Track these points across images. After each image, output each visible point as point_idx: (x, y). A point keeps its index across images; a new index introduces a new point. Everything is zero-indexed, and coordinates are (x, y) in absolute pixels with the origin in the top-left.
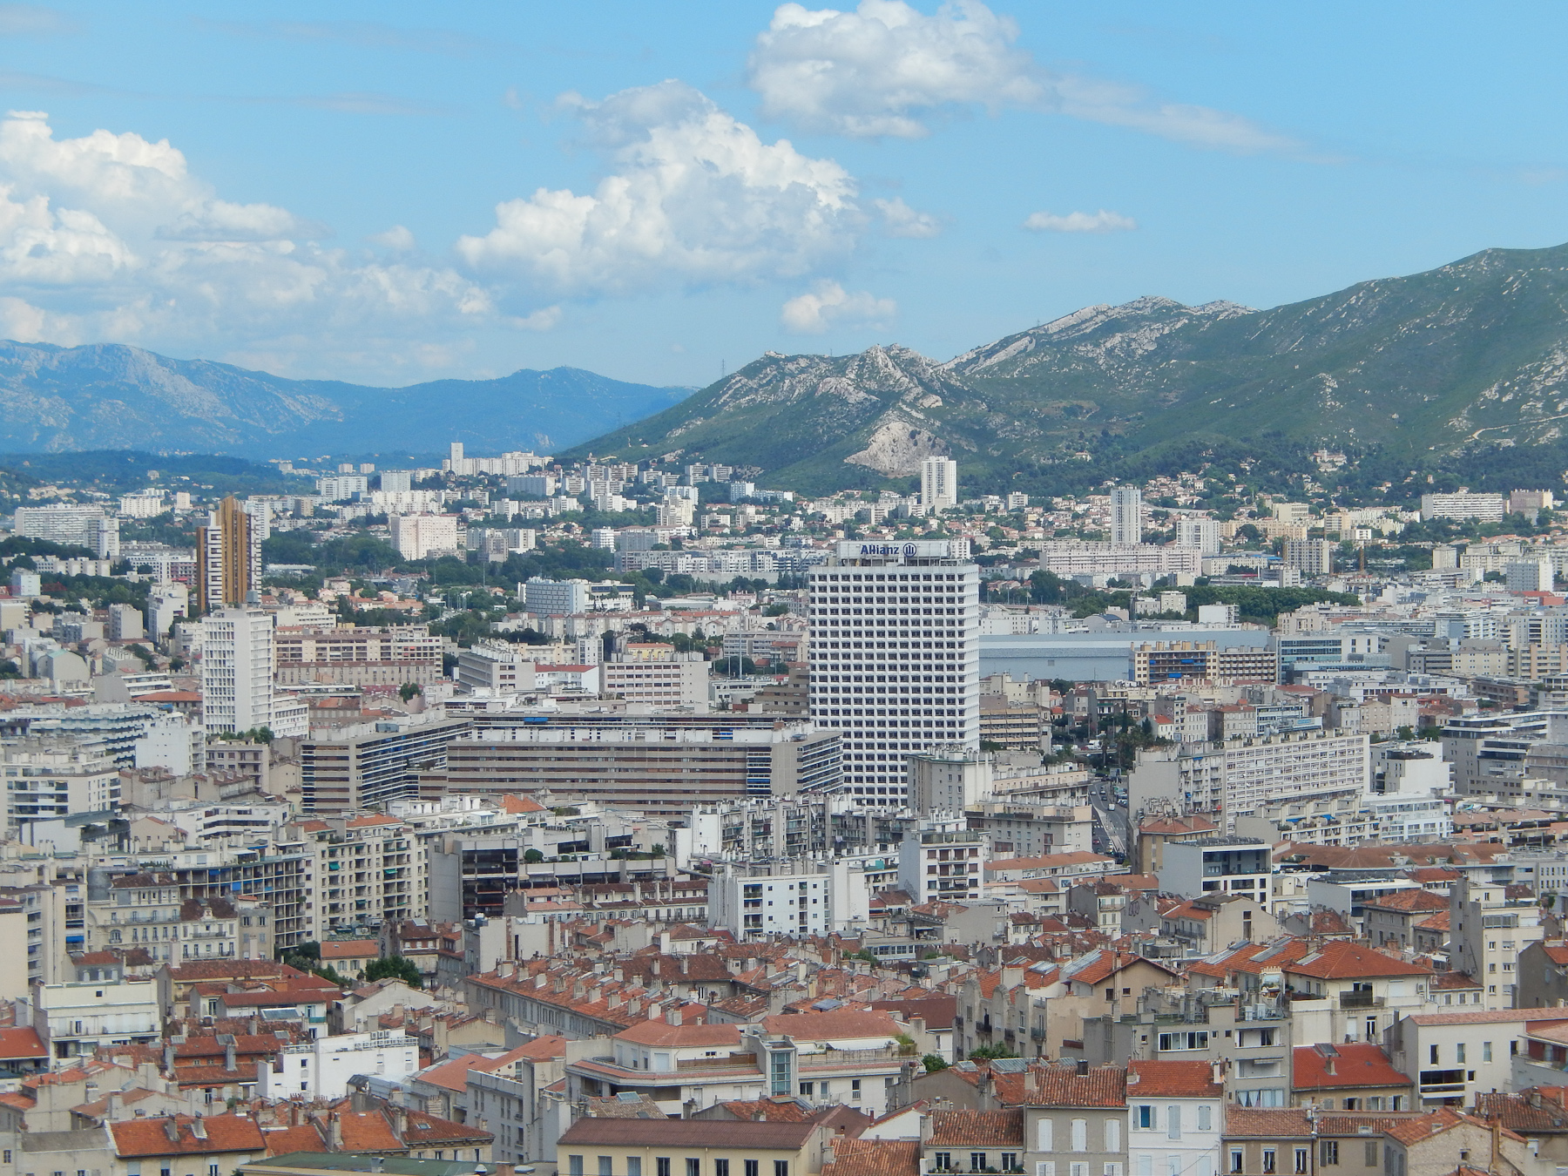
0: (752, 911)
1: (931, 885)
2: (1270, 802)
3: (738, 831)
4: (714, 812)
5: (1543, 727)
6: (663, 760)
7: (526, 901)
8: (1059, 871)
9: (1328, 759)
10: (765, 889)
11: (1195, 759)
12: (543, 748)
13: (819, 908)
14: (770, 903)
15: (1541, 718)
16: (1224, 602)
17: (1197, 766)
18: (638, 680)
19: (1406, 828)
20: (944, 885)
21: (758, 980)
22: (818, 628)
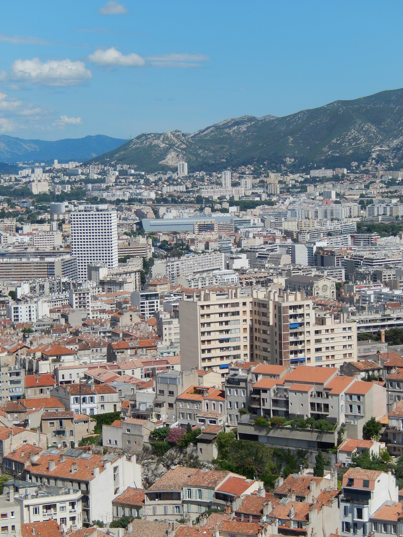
0: (16, 314)
1: (76, 303)
2: (194, 273)
3: (35, 287)
4: (28, 283)
5: (277, 248)
6: (26, 266)
8: (118, 297)
9: (212, 260)
10: (19, 308)
11: (171, 262)
13: (35, 313)
14: (21, 312)
15: (276, 246)
16: (236, 206)
17: (172, 264)
19: (225, 280)
20: (80, 303)
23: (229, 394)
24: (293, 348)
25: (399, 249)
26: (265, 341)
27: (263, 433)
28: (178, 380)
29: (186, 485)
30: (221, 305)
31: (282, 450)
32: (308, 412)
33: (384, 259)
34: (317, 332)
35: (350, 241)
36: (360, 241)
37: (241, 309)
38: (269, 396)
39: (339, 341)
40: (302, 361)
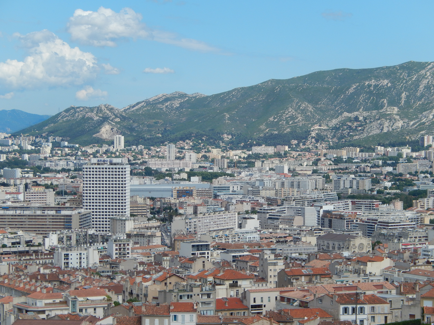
0: (66, 261)
1: (116, 254)
3: (62, 238)
4: (56, 233)
5: (285, 210)
6: (41, 219)
7: (2, 258)
8: (152, 250)
10: (70, 255)
11: (189, 219)
12: (8, 216)
13: (85, 261)
14: (71, 259)
15: (285, 208)
16: (198, 176)
17: (190, 221)
18: (35, 197)
19: (247, 238)
20: (120, 254)
21: (68, 280)
22: (85, 182)
33: (399, 223)
35: (351, 207)
36: (361, 206)
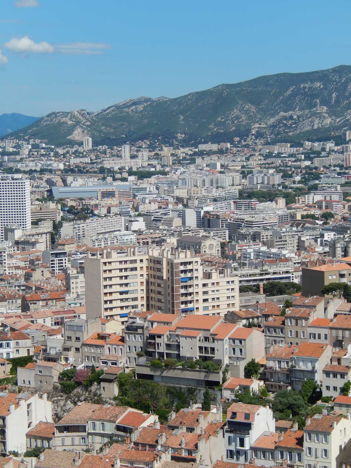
2: (98, 234)
5: (169, 212)
8: (31, 255)
11: (78, 225)
15: (169, 210)
16: (134, 175)
19: (125, 240)
23: (128, 340)
24: (183, 299)
25: (275, 213)
26: (159, 293)
27: (158, 373)
28: (83, 327)
29: (91, 419)
30: (121, 262)
31: (174, 388)
32: (196, 355)
34: (204, 285)
35: (233, 206)
36: (242, 206)
37: (138, 265)
38: (163, 341)
39: (223, 293)
40: (191, 310)
